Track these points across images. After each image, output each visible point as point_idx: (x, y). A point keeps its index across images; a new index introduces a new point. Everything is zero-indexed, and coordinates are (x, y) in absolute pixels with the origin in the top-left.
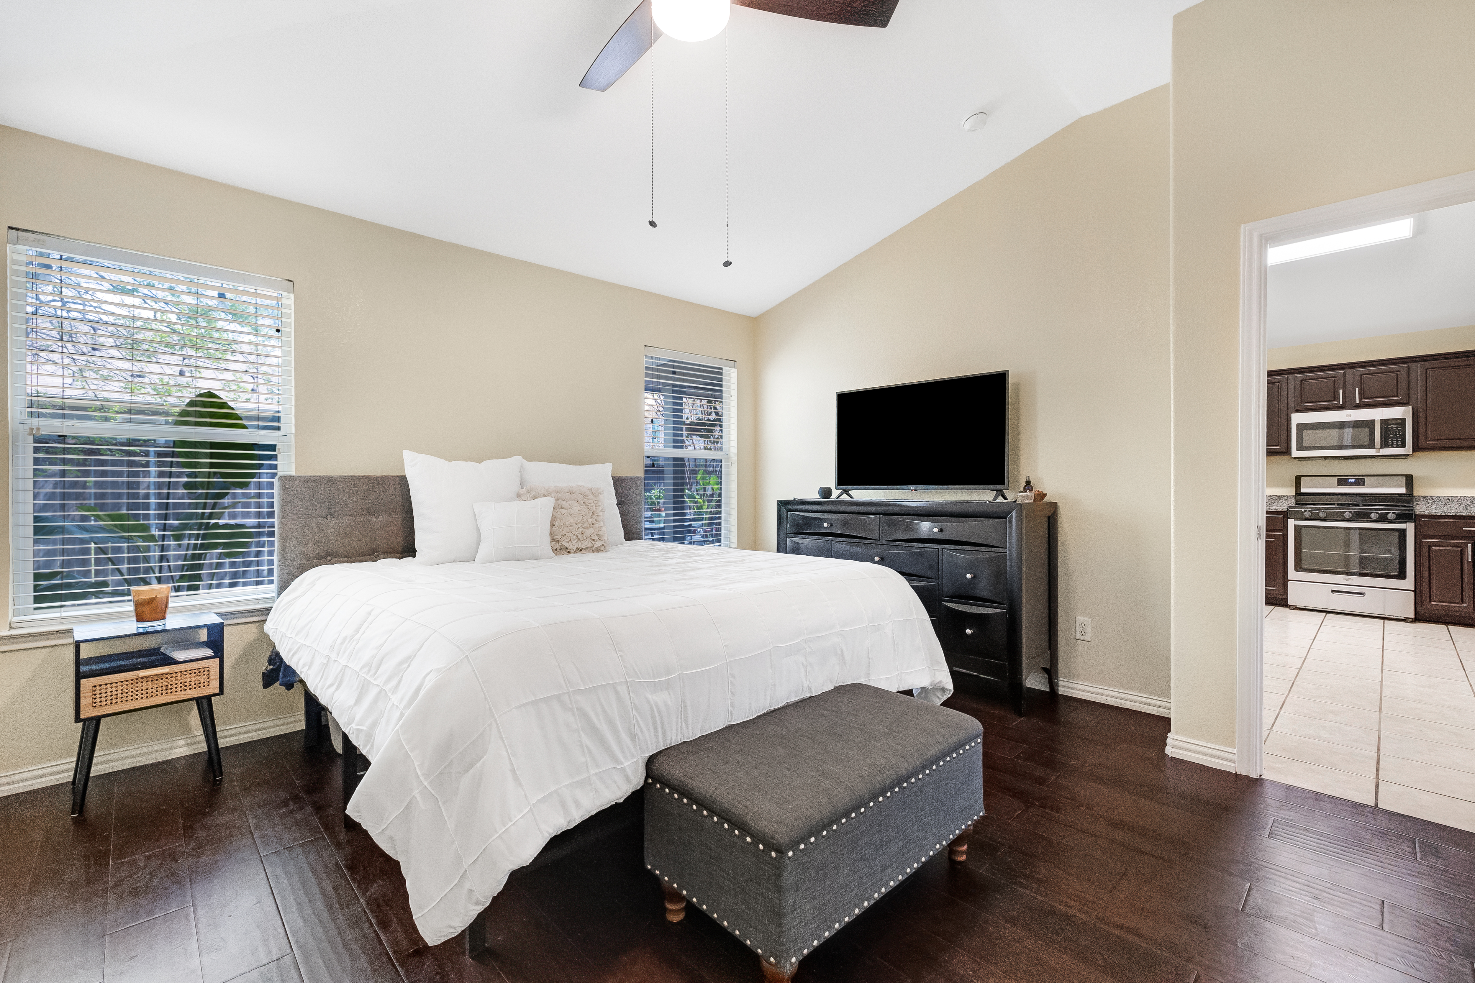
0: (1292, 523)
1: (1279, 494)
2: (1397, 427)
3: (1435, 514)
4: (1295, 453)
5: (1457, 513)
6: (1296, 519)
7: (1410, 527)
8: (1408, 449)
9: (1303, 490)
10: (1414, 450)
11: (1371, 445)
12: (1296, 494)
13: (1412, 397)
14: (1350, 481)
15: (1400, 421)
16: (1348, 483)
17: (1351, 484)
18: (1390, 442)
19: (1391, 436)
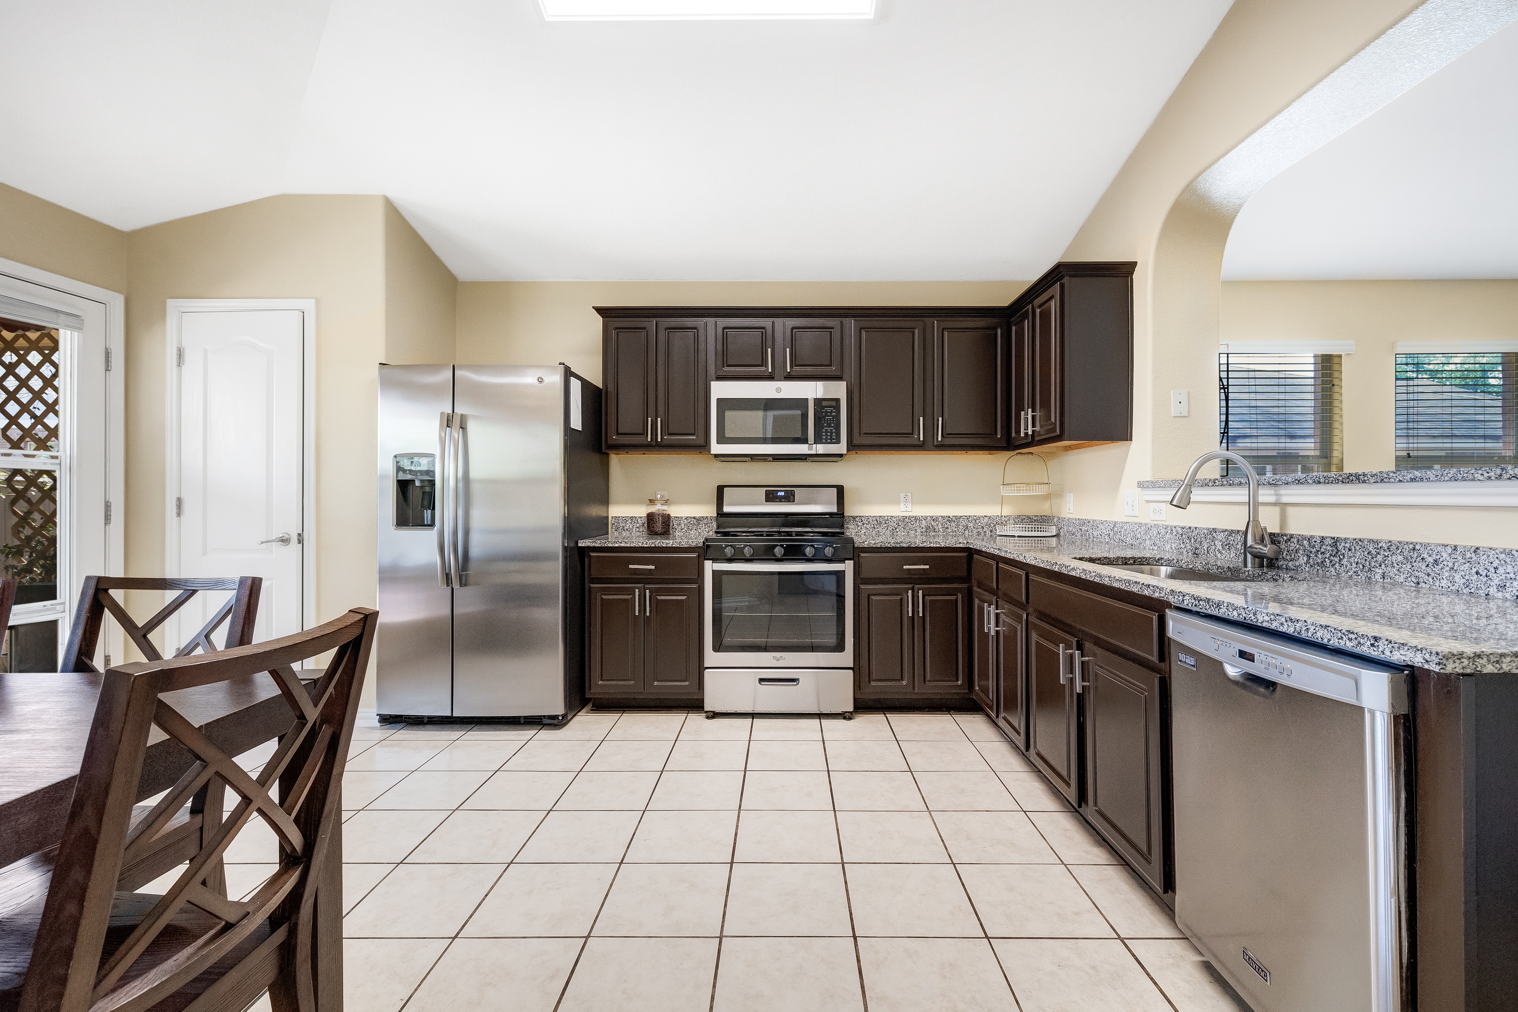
0: (709, 567)
1: (698, 515)
2: (831, 412)
3: (874, 546)
4: (716, 448)
5: (897, 543)
6: (715, 560)
7: (848, 567)
8: (841, 448)
9: (727, 509)
10: (848, 450)
11: (804, 440)
12: (718, 514)
13: (846, 371)
14: (780, 494)
15: (834, 403)
16: (777, 498)
17: (780, 500)
18: (824, 434)
19: (825, 425)
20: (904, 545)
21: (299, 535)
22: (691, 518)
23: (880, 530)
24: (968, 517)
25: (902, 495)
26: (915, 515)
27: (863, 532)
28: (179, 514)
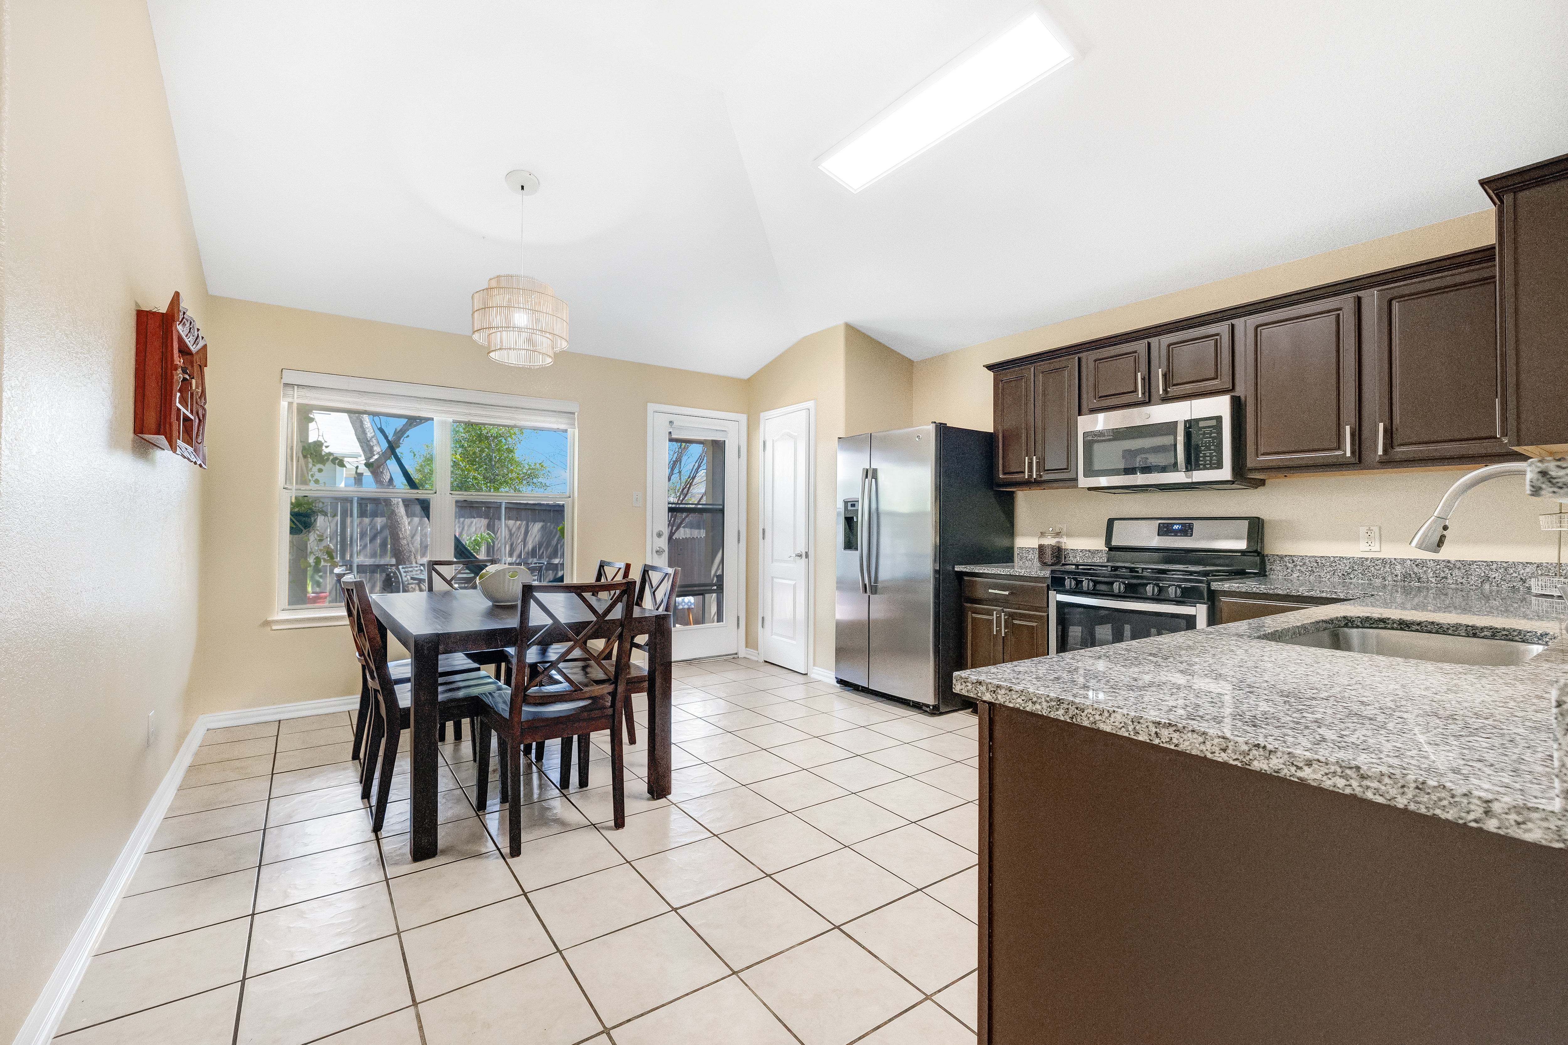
0: (1053, 597)
1: (1089, 547)
2: (1210, 433)
4: (1084, 482)
6: (1058, 591)
7: (1199, 611)
8: (1225, 473)
9: (1117, 542)
11: (1171, 468)
12: (1108, 546)
13: (1238, 381)
14: (1176, 527)
15: (1214, 422)
16: (1171, 532)
17: (1176, 533)
18: (1201, 459)
19: (1203, 448)
20: (1281, 592)
21: (806, 552)
22: (1086, 551)
23: (1322, 574)
24: (1489, 564)
25: (1363, 530)
26: (1383, 557)
27: (1295, 576)
28: (763, 539)
